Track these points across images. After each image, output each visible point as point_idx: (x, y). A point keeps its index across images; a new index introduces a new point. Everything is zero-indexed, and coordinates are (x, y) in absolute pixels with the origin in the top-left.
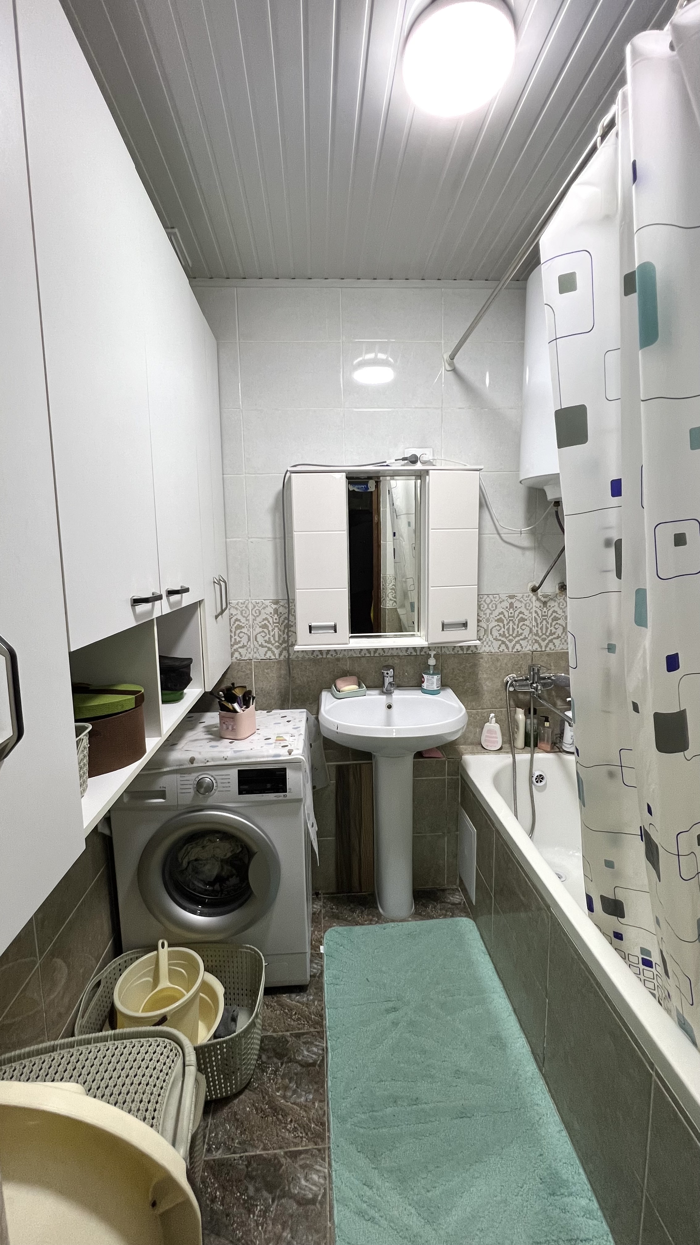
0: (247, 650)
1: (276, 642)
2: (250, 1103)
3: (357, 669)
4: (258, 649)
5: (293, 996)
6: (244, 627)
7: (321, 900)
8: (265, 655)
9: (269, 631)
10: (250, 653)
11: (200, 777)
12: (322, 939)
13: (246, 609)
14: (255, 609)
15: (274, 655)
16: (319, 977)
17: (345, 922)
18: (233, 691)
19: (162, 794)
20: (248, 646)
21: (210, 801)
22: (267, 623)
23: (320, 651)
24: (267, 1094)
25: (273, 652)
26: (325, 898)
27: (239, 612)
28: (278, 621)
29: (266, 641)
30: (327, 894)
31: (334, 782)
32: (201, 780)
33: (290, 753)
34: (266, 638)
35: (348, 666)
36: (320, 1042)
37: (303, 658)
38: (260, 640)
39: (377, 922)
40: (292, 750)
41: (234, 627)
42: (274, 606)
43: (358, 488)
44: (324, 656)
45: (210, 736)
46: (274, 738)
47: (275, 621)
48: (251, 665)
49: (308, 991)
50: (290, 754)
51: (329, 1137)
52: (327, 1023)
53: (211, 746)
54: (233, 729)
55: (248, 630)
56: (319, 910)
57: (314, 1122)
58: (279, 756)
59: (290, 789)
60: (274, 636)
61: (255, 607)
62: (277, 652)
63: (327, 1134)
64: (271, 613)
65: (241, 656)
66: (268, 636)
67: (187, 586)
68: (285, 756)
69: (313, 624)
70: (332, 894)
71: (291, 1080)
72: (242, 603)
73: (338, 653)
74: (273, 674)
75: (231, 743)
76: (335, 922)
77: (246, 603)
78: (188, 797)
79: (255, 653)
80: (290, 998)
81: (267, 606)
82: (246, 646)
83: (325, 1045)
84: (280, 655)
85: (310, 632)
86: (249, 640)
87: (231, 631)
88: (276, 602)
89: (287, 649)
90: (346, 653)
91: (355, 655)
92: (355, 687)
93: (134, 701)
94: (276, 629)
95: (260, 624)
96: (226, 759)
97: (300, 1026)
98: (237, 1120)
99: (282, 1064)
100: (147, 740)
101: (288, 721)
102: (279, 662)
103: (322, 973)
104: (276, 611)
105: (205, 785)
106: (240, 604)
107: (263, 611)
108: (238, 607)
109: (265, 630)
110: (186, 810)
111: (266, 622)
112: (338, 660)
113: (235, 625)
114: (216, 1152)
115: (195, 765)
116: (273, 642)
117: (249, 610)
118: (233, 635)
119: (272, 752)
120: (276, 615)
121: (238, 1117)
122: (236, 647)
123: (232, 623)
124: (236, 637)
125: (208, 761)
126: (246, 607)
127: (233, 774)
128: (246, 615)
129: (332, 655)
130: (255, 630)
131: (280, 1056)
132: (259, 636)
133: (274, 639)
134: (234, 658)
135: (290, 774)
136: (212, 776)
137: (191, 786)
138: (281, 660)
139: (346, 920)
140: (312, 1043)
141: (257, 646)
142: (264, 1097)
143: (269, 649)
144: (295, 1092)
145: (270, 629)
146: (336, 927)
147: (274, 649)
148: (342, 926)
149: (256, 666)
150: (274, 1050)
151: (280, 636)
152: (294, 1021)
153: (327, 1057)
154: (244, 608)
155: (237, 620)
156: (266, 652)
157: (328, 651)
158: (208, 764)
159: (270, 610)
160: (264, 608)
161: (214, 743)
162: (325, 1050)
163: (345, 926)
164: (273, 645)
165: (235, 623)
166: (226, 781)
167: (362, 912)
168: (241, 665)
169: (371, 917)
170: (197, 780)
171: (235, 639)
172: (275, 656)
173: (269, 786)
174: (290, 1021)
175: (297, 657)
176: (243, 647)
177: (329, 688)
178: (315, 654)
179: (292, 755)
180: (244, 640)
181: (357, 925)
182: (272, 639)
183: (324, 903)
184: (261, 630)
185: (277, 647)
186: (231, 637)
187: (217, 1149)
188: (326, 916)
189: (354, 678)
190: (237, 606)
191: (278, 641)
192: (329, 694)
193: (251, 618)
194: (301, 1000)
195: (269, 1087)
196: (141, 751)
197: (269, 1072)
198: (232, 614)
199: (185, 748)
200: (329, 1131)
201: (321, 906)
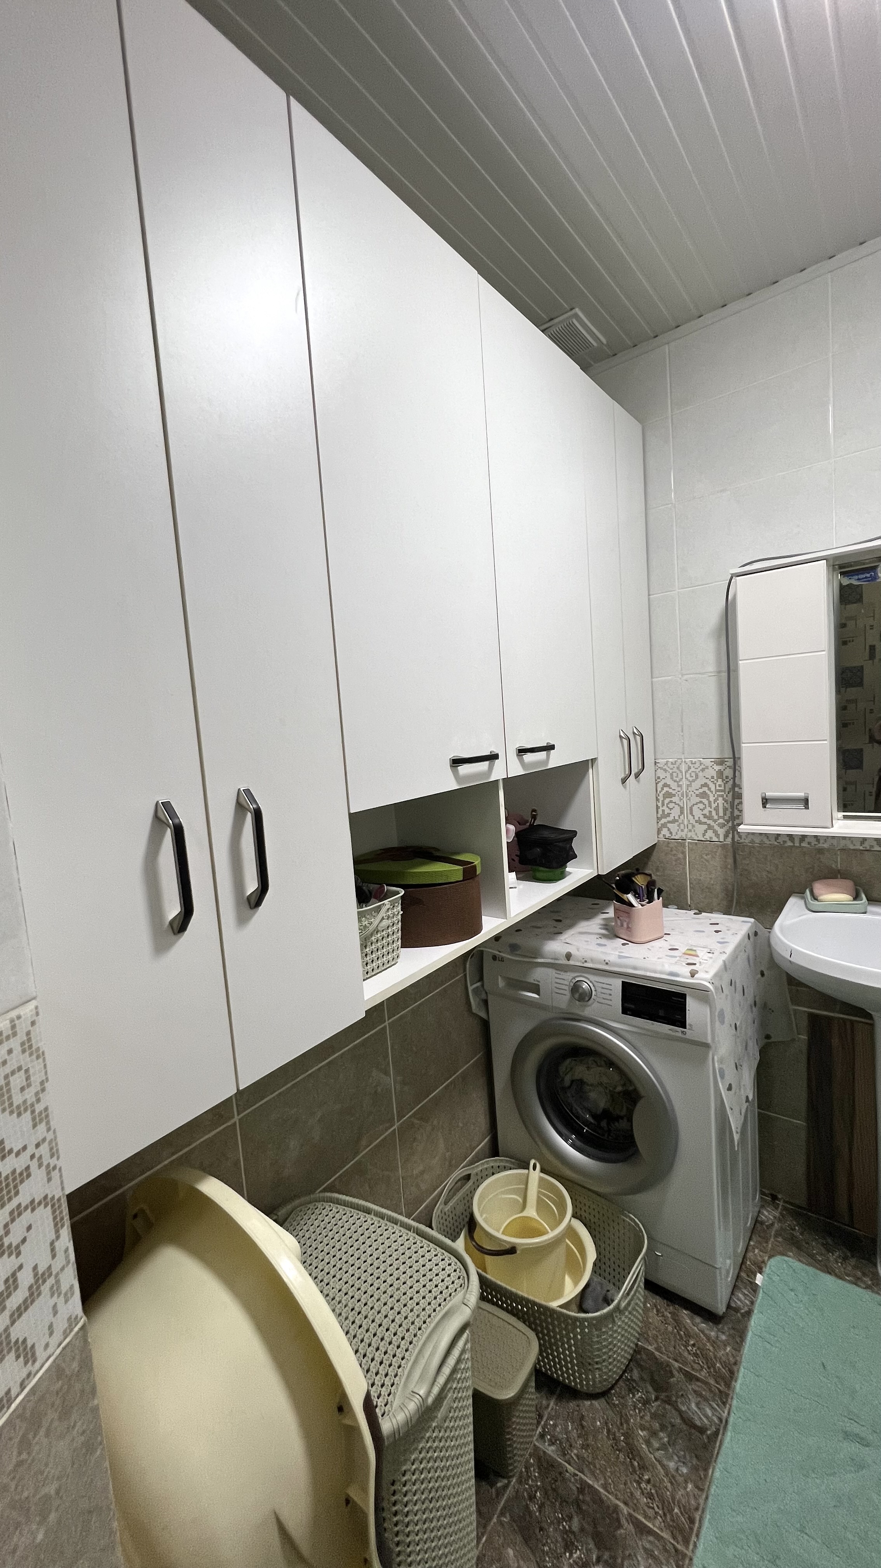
0: (679, 826)
1: (720, 817)
2: (603, 1418)
3: (856, 869)
4: (693, 826)
5: (698, 1320)
6: (674, 795)
7: (777, 1208)
8: (704, 835)
9: (710, 802)
10: (682, 831)
11: (577, 979)
12: (763, 1265)
13: (678, 772)
14: (691, 770)
15: (717, 835)
16: (743, 1315)
17: (810, 1260)
18: (633, 879)
19: (536, 989)
20: (680, 821)
21: (588, 1012)
22: (708, 792)
23: (791, 837)
24: (627, 1422)
25: (715, 832)
26: (785, 1208)
27: (668, 775)
28: (722, 788)
29: (705, 816)
30: (791, 1204)
31: (804, 1037)
32: (578, 983)
33: (693, 974)
34: (706, 812)
35: (838, 863)
36: (718, 1405)
37: (762, 843)
38: (697, 813)
39: (868, 1287)
40: (697, 972)
41: (661, 795)
42: (717, 768)
43: (859, 579)
44: (797, 844)
45: (604, 932)
46: (683, 949)
47: (718, 788)
48: (684, 847)
49: (720, 1326)
50: (693, 976)
51: (695, 1546)
52: (738, 1385)
53: (598, 944)
54: (628, 927)
55: (681, 800)
56: (770, 1222)
57: (679, 1506)
58: (677, 975)
59: (690, 1025)
60: (717, 809)
61: (689, 768)
62: (721, 832)
63: (694, 1538)
64: (713, 777)
65: (671, 833)
66: (708, 809)
67: (552, 743)
68: (685, 977)
69: (769, 794)
70: (800, 1207)
71: (663, 1428)
72: (672, 763)
73: (821, 841)
74: (716, 863)
75: (623, 944)
76: (792, 1252)
77: (678, 763)
78: (563, 1000)
79: (690, 831)
80: (692, 1319)
81: (707, 768)
82: (677, 821)
83: (725, 1415)
84: (726, 836)
85: (764, 807)
86: (682, 812)
87: (657, 800)
88: (721, 762)
89: (734, 828)
90: (835, 842)
91: (852, 847)
92: (844, 897)
93: (461, 872)
94: (720, 799)
95: (697, 792)
96: (607, 963)
97: (696, 1366)
98: (583, 1427)
99: (657, 1399)
100: (485, 919)
101: (717, 932)
102: (724, 846)
103: (749, 1313)
104: (720, 774)
105: (581, 991)
106: (669, 764)
107: (701, 774)
108: (668, 769)
109: (705, 801)
110: (562, 1015)
111: (705, 789)
112: (821, 851)
113: (663, 792)
114: (549, 1445)
115: (571, 962)
116: (716, 817)
117: (682, 772)
118: (660, 804)
119: (668, 968)
120: (720, 780)
121: (584, 1423)
122: (663, 821)
123: (659, 789)
124: (665, 808)
125: (586, 961)
126: (678, 768)
127: (617, 985)
128: (678, 780)
129: (809, 843)
130: (689, 799)
131: (658, 1388)
132: (695, 808)
133: (717, 814)
134: (661, 836)
135: (691, 1005)
136: (591, 982)
137: (566, 988)
138: (727, 844)
139: (812, 1256)
140: (706, 1400)
141: (692, 821)
142: (622, 1424)
143: (710, 827)
144: (663, 1447)
145: (712, 799)
146: (790, 1259)
147: (716, 828)
148: (803, 1263)
149: (690, 850)
150: (652, 1374)
151: (725, 810)
152: (690, 1354)
153: (723, 1434)
154: (675, 770)
155: (665, 785)
156: (706, 831)
157: (803, 837)
158: (586, 965)
159: (712, 772)
160: (703, 770)
161: (603, 941)
162: (724, 1423)
163: (806, 1265)
164: (715, 821)
165: (662, 789)
166: (608, 992)
167: (845, 1259)
168: (671, 845)
169: (859, 1274)
170: (574, 981)
171: (663, 811)
172: (718, 837)
173: (661, 1013)
174: (683, 1350)
175: (752, 842)
176: (674, 821)
177: (801, 893)
178: (780, 840)
179: (697, 979)
180: (675, 813)
181: (830, 1274)
182: (714, 813)
183: (781, 1213)
184: (698, 799)
185: (722, 826)
186: (658, 807)
187: (552, 1443)
188: (780, 1235)
189: (849, 883)
190: (665, 767)
191: (723, 818)
192: (802, 902)
193: (684, 783)
194: (707, 1332)
195: (631, 1415)
196: (476, 929)
197: (637, 1396)
198: (659, 778)
199: (567, 941)
200: (697, 1536)
201: (775, 1217)
